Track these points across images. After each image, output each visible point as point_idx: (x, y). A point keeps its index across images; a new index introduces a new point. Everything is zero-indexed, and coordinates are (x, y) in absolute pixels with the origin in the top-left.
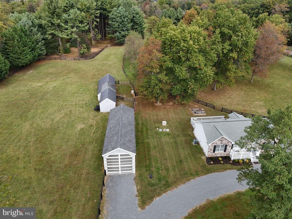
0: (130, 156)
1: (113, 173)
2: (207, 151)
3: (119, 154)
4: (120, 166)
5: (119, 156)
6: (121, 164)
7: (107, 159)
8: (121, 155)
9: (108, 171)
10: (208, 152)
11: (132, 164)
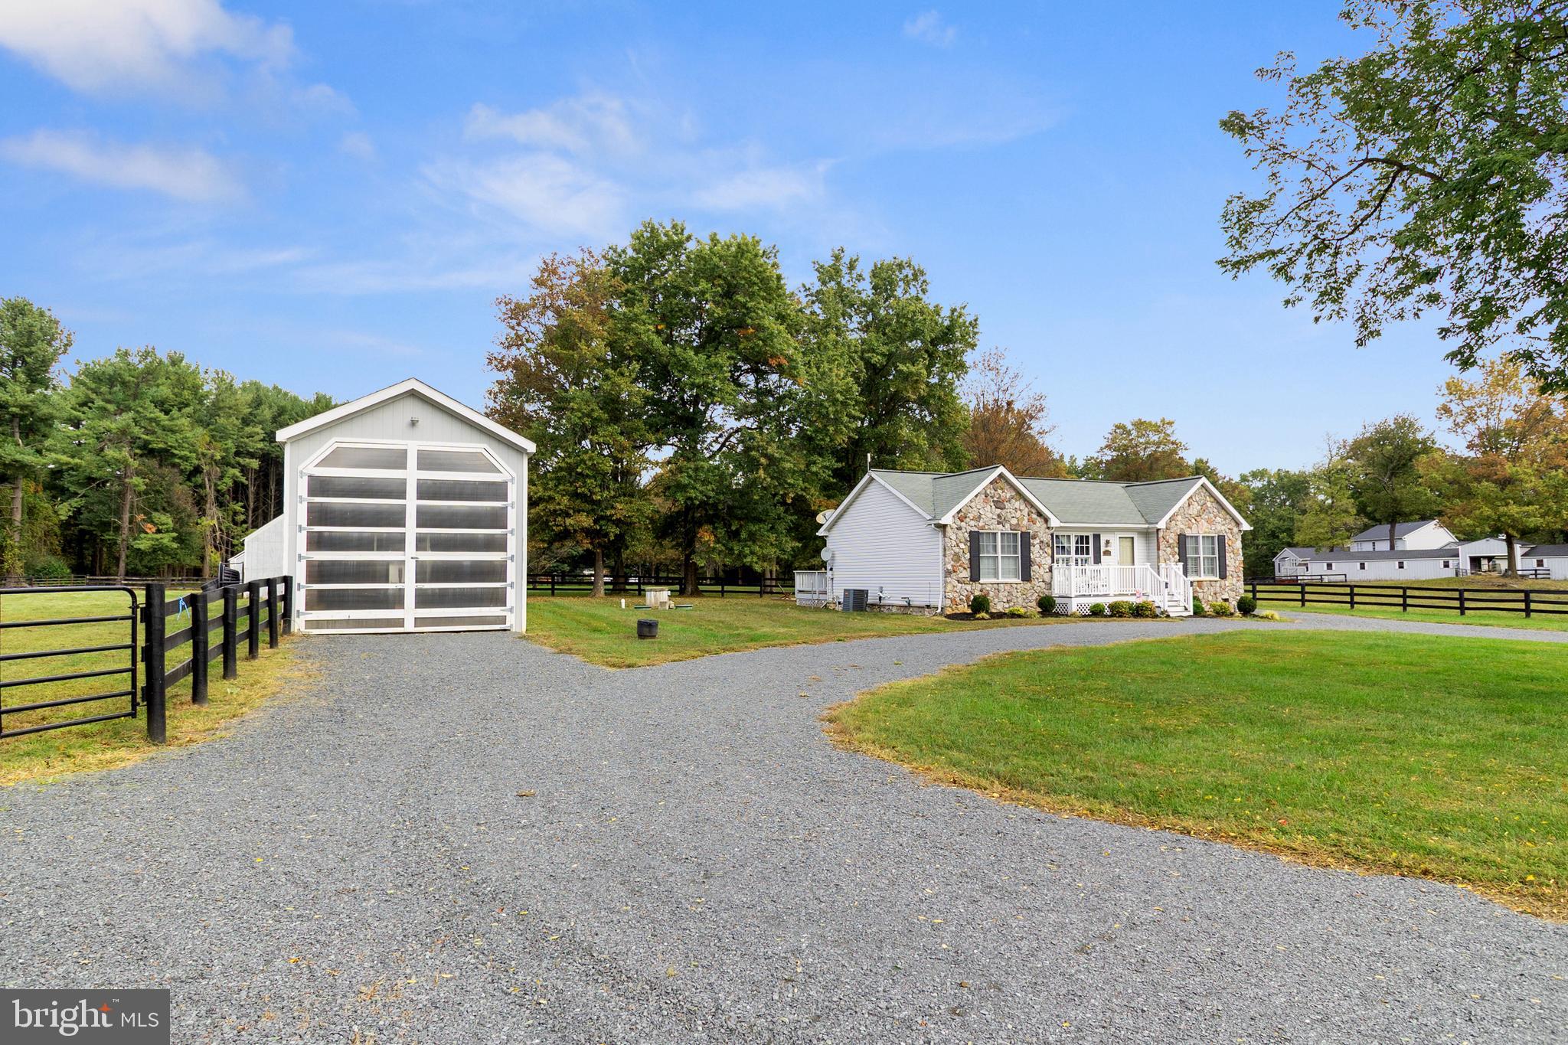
0: (494, 469)
1: (349, 623)
2: (941, 575)
3: (413, 447)
4: (410, 556)
5: (412, 460)
6: (421, 543)
7: (319, 486)
8: (427, 461)
9: (319, 601)
10: (948, 573)
11: (499, 545)
